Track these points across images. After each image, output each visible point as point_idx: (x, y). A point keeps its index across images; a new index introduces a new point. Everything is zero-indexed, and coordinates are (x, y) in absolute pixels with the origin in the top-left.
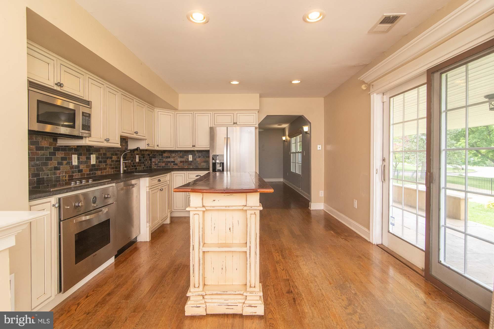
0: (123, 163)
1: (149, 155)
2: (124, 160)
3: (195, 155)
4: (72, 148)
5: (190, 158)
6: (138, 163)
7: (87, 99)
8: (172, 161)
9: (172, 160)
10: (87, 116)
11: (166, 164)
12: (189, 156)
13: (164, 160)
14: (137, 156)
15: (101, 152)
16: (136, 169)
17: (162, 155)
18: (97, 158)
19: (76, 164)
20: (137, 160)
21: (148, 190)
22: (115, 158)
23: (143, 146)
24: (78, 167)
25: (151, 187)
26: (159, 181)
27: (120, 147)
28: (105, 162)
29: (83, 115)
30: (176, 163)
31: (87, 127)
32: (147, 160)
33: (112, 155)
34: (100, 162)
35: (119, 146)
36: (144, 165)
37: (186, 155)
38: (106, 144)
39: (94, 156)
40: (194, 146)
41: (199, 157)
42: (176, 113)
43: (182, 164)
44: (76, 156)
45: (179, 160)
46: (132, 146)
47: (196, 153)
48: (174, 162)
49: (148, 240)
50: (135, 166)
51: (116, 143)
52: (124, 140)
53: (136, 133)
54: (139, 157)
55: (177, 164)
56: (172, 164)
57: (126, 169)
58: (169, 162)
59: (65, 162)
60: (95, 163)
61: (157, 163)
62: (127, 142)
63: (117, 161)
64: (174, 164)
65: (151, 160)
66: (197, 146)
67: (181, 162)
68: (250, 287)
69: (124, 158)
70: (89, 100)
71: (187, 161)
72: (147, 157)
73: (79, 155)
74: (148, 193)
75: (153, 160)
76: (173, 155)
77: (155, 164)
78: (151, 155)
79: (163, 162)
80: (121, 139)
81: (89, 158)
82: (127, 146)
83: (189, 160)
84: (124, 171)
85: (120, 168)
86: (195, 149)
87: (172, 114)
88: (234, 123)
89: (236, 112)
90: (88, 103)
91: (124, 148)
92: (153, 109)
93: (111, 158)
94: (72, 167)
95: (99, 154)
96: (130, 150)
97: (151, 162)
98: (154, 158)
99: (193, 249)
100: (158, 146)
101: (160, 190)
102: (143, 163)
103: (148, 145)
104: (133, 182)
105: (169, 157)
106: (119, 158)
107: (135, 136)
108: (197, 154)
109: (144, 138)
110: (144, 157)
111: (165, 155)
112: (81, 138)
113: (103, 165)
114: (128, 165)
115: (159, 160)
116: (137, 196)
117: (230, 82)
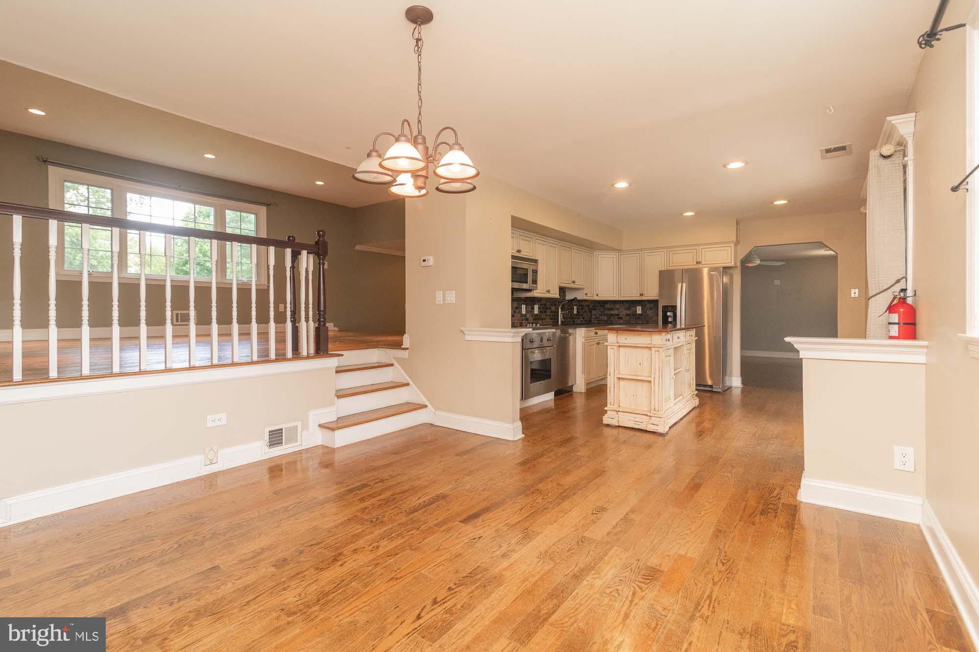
0: (561, 313)
1: (588, 306)
2: (561, 311)
3: (645, 306)
4: (522, 299)
5: (639, 310)
6: (577, 315)
7: (535, 259)
8: (615, 314)
9: (616, 312)
10: (535, 272)
11: (608, 318)
12: (638, 307)
13: (606, 312)
14: (575, 307)
15: (543, 302)
16: (574, 321)
17: (604, 306)
18: (539, 308)
19: (525, 313)
20: (575, 312)
21: (584, 341)
22: (553, 308)
23: (580, 296)
24: (525, 315)
25: (587, 338)
26: (596, 333)
27: (559, 297)
28: (545, 312)
29: (533, 272)
30: (620, 316)
31: (535, 282)
32: (586, 312)
33: (551, 305)
34: (541, 312)
35: (557, 296)
36: (583, 318)
37: (634, 307)
38: (547, 295)
39: (537, 306)
40: (642, 295)
41: (651, 309)
42: (620, 254)
43: (628, 317)
44: (525, 306)
45: (625, 312)
46: (569, 296)
47: (646, 303)
48: (618, 315)
49: (583, 391)
50: (573, 318)
51: (555, 294)
52: (562, 290)
53: (574, 282)
54: (577, 309)
55: (622, 318)
56: (616, 317)
57: (563, 320)
58: (612, 315)
59: (517, 311)
60: (537, 313)
61: (598, 316)
62: (564, 292)
63: (555, 312)
64: (618, 318)
65: (591, 312)
66: (646, 295)
67: (627, 315)
68: (655, 410)
69: (562, 309)
70: (537, 259)
71: (635, 314)
72: (586, 308)
73: (527, 305)
74: (584, 344)
75: (594, 312)
76: (618, 306)
77: (596, 318)
78: (590, 307)
79: (605, 315)
80: (559, 288)
81: (533, 308)
82: (565, 296)
83: (638, 313)
84: (562, 322)
85: (558, 319)
86: (644, 298)
87: (615, 256)
88: (697, 263)
89: (701, 247)
90: (536, 261)
91: (562, 298)
92: (592, 252)
93: (550, 308)
94: (522, 315)
95: (541, 305)
96: (568, 300)
97: (591, 315)
98: (594, 310)
99: (610, 375)
100: (597, 295)
101: (597, 343)
102: (582, 315)
103: (586, 294)
104: (570, 331)
105: (612, 309)
106: (557, 309)
107: (572, 286)
108: (648, 306)
109: (581, 286)
110: (582, 309)
111: (608, 306)
112: (530, 290)
113: (543, 316)
114: (565, 316)
115: (600, 313)
116: (573, 346)
117: (682, 214)
